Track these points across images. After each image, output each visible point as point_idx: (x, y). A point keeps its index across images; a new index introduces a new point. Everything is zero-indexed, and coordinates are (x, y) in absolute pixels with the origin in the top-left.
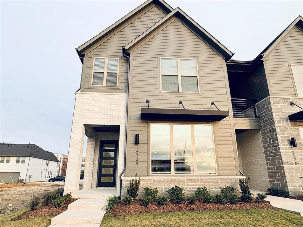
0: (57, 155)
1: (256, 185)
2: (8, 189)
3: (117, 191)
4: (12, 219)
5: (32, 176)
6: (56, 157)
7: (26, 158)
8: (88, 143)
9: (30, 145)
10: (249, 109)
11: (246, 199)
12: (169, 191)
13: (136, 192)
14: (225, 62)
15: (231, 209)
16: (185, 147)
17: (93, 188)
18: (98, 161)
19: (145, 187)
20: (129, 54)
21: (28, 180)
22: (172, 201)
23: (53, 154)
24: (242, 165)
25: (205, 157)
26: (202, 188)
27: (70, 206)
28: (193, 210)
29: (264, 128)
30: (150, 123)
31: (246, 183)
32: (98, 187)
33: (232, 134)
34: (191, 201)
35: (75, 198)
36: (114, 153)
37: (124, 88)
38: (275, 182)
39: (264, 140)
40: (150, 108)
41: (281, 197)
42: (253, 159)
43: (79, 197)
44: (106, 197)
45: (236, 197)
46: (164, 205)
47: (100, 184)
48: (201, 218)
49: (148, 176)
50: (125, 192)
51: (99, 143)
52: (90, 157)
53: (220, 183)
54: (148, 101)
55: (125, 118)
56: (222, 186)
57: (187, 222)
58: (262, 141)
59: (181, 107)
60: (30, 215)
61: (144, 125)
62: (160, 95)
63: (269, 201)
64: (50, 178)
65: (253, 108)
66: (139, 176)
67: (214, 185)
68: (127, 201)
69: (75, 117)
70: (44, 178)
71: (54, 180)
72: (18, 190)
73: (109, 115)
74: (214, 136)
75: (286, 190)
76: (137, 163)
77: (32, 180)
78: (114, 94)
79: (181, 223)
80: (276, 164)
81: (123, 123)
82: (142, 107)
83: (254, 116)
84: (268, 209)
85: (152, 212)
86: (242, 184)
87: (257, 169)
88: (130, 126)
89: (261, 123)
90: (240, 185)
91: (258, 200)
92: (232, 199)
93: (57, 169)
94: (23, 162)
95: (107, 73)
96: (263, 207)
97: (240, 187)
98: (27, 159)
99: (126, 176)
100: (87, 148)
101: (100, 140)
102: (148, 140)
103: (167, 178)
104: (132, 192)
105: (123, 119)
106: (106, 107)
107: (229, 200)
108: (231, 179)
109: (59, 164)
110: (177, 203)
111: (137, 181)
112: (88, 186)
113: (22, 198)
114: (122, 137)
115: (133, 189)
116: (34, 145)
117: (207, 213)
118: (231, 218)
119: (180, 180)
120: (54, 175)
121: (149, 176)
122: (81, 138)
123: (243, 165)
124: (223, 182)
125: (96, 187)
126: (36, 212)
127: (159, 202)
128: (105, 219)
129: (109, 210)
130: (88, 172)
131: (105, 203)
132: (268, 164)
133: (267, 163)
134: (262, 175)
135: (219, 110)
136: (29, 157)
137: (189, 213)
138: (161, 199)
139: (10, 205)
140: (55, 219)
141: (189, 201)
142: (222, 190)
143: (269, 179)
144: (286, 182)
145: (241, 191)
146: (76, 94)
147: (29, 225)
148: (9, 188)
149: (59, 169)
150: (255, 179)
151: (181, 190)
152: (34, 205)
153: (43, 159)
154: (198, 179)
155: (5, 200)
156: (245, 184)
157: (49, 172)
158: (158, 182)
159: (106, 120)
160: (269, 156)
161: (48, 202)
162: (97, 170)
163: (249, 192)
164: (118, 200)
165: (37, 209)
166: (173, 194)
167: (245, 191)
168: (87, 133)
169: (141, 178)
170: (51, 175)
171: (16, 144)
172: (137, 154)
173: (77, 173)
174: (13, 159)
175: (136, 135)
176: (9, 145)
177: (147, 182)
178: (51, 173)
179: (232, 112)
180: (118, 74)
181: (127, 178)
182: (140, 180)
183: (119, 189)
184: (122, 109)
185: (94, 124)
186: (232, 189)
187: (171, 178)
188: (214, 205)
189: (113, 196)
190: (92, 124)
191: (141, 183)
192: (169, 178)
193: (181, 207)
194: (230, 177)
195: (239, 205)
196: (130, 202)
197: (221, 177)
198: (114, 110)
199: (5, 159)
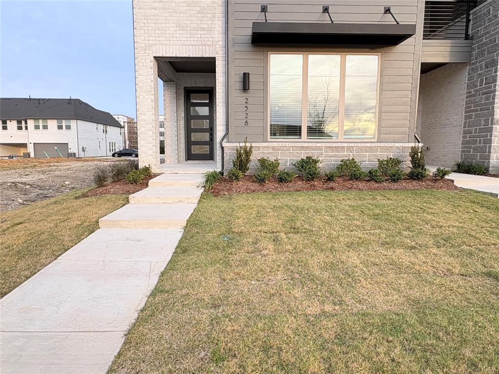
0: (117, 116)
1: (439, 158)
2: (57, 164)
3: (218, 164)
4: (76, 197)
5: (86, 148)
6: (117, 119)
7: (71, 121)
8: (164, 91)
9: (72, 101)
10: (458, 22)
11: (417, 176)
12: (297, 164)
13: (247, 165)
15: (390, 189)
16: (326, 99)
17: (181, 161)
18: (183, 121)
19: (259, 159)
21: (82, 155)
22: (300, 178)
23: (112, 116)
24: (420, 128)
25: (359, 122)
26: (348, 160)
27: (151, 182)
28: (332, 189)
29: (475, 59)
30: (269, 53)
31: (421, 154)
32: (188, 160)
33: (414, 70)
34: (330, 178)
35: (156, 173)
36: (208, 108)
38: (471, 153)
39: (471, 83)
40: (268, 21)
41: (475, 174)
42: (443, 116)
43: (162, 172)
44: (202, 172)
45: (402, 172)
46: (288, 182)
47: (190, 156)
48: (344, 199)
49: (264, 142)
50: (229, 166)
51: (182, 92)
52: (170, 114)
53: (378, 153)
54: (264, 9)
55: (224, 42)
56: (382, 158)
57: (321, 203)
58: (466, 84)
59: (325, 19)
60: (98, 192)
61: (257, 57)
63: (452, 179)
64: (114, 152)
65: (465, 20)
66: (251, 142)
67: (369, 157)
68: (234, 177)
69: (136, 42)
70: (104, 152)
71: (120, 154)
72: (72, 166)
73: (196, 39)
74: (381, 76)
75: (486, 165)
76: (246, 122)
77: (88, 154)
79: (313, 204)
80: (481, 124)
81: (220, 52)
82: (255, 21)
83: (464, 36)
84: (448, 189)
85: (270, 191)
86: (414, 155)
87: (445, 133)
88: (233, 57)
89: (473, 49)
90: (410, 156)
91: (436, 177)
92: (394, 176)
93: (121, 139)
94: (68, 127)
96: (440, 187)
97: (410, 159)
98: (73, 123)
99: (231, 142)
100: (164, 100)
101: (185, 87)
102: (265, 83)
103: (294, 144)
104: (241, 165)
105: (221, 46)
106: (189, 22)
107: (389, 178)
108: (398, 148)
109: (123, 131)
110: (308, 180)
111: (248, 149)
112: (173, 159)
113: (81, 175)
114: (219, 78)
115: (242, 161)
117: (353, 194)
118: (388, 199)
119: (315, 148)
120: (119, 147)
121: (267, 142)
122: (152, 81)
123: (422, 128)
124: (384, 152)
125: (185, 160)
126: (105, 188)
127: (281, 179)
128: (204, 199)
129: (207, 187)
130: (171, 138)
131: (202, 180)
132: (467, 124)
133: (465, 123)
134: (450, 143)
135: (398, 23)
136: (75, 119)
137: (326, 193)
138: (284, 173)
139: (67, 183)
140: (134, 197)
141: (327, 178)
142: (381, 162)
143: (462, 148)
144: (490, 152)
145: (411, 166)
147: (100, 203)
148: (59, 164)
149: (125, 138)
150: (438, 150)
151: (316, 162)
152: (101, 180)
153: (97, 123)
154: (344, 147)
155: (58, 176)
156: (419, 154)
157: (110, 143)
158: (280, 152)
159: (191, 47)
160: (473, 111)
161: (120, 178)
162: (184, 135)
163: (423, 166)
164: (220, 176)
165: (106, 186)
166: (302, 168)
167: (417, 165)
168: (161, 73)
169: (253, 145)
170: (114, 148)
171: (49, 99)
172: (246, 107)
173: (154, 137)
174: (52, 124)
175: (244, 74)
176: (40, 100)
177: (262, 150)
178: (112, 144)
179: (423, 29)
181: (232, 145)
182: (251, 147)
183: (221, 161)
184: (217, 26)
185: (171, 55)
186: (397, 162)
187: (300, 145)
188: (364, 183)
189: (211, 170)
190: (168, 55)
191: (254, 152)
192: (297, 144)
193: (314, 186)
194: (397, 145)
195: (404, 184)
196: (237, 178)
197: (382, 145)
198: (203, 29)
199: (41, 123)
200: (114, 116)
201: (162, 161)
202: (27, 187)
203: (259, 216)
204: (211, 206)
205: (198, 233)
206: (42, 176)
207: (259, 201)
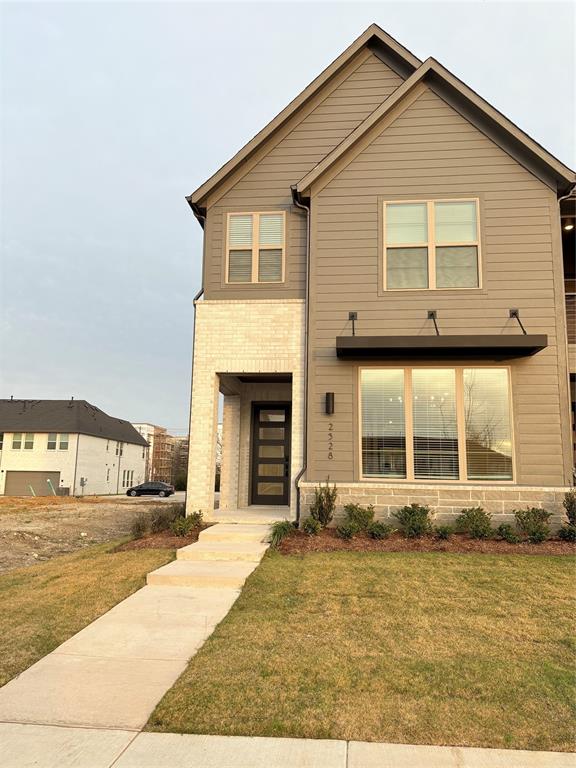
0: (139, 426)
3: (292, 511)
4: (107, 552)
5: (86, 480)
6: (139, 430)
7: (70, 436)
9: (75, 404)
11: (569, 536)
12: (398, 514)
13: (329, 514)
14: (558, 198)
17: (241, 506)
18: (248, 448)
19: (347, 505)
20: (307, 202)
21: (79, 491)
22: (401, 534)
23: (131, 425)
26: (473, 510)
27: (202, 534)
28: (443, 550)
32: (252, 504)
33: (561, 387)
34: (442, 535)
35: (208, 523)
36: (283, 429)
37: (297, 286)
40: (356, 335)
43: (216, 521)
44: (269, 522)
46: (383, 539)
47: (255, 499)
49: (354, 481)
50: (306, 514)
51: (249, 408)
52: (231, 439)
53: (518, 501)
54: (353, 316)
55: (303, 355)
56: (520, 507)
59: (432, 327)
60: (135, 545)
61: (345, 372)
62: (383, 299)
64: (130, 487)
66: (335, 482)
67: (506, 506)
68: (310, 530)
69: (196, 356)
71: (140, 491)
72: (79, 510)
73: (269, 352)
74: (513, 395)
76: (330, 454)
78: (277, 301)
81: (299, 367)
82: (339, 333)
85: (357, 550)
86: (571, 506)
88: (314, 374)
90: (565, 506)
92: (534, 534)
93: (144, 464)
94: (64, 446)
95: (260, 250)
97: (565, 510)
98: (72, 439)
99: (310, 481)
101: (252, 402)
103: (395, 486)
104: (321, 514)
105: (299, 360)
106: (260, 332)
108: (548, 493)
109: (146, 451)
110: (411, 537)
111: (331, 492)
112: (232, 501)
113: (98, 523)
114: (297, 398)
115: (323, 506)
116: (84, 403)
118: (514, 566)
119: (426, 492)
120: (139, 480)
121: (357, 482)
124: (528, 500)
125: (247, 504)
126: (144, 541)
127: (373, 534)
128: (269, 557)
129: (274, 543)
130: (229, 471)
131: (267, 532)
135: (524, 332)
136: (76, 433)
137: (431, 555)
138: (378, 527)
139: (83, 534)
140: (182, 552)
141: (439, 535)
142: (518, 514)
146: (195, 305)
147: (142, 557)
148: (58, 506)
149: (148, 463)
151: (425, 512)
152: (139, 530)
153: (109, 439)
154: (469, 491)
155: (69, 525)
157: (124, 471)
158: (376, 496)
159: (262, 361)
162: (248, 468)
164: (293, 528)
165: (145, 537)
166: (405, 519)
169: (338, 485)
170: (130, 480)
172: (330, 435)
174: (41, 440)
175: (327, 394)
176: (26, 403)
177: (352, 493)
180: (284, 250)
181: (309, 485)
182: (335, 489)
183: (295, 507)
184: (294, 336)
185: (237, 371)
186: (542, 515)
187: (405, 487)
188: (490, 544)
189: (282, 520)
190: (233, 371)
191: (340, 496)
192: (401, 486)
193: (419, 545)
194: (546, 489)
195: (549, 547)
196: (314, 531)
197: (523, 489)
198: (278, 340)
199: (23, 439)
200: (135, 426)
201: (217, 505)
202: (36, 538)
203: (333, 577)
204: (277, 565)
205: (258, 593)
206: (48, 524)
207: (339, 562)
